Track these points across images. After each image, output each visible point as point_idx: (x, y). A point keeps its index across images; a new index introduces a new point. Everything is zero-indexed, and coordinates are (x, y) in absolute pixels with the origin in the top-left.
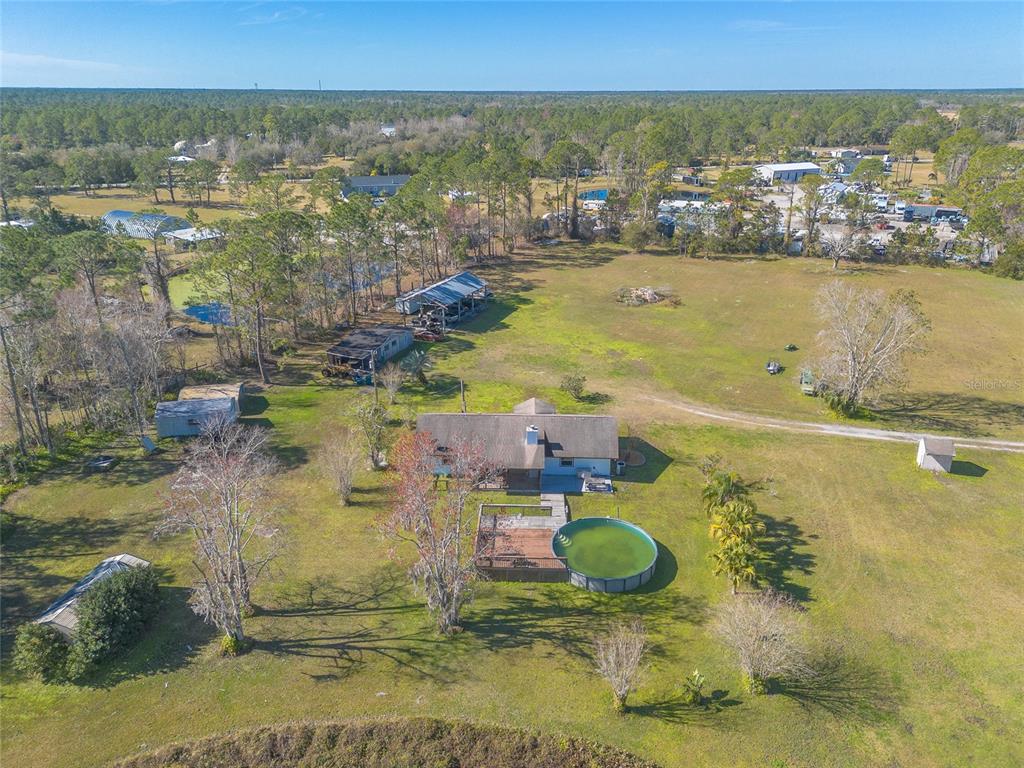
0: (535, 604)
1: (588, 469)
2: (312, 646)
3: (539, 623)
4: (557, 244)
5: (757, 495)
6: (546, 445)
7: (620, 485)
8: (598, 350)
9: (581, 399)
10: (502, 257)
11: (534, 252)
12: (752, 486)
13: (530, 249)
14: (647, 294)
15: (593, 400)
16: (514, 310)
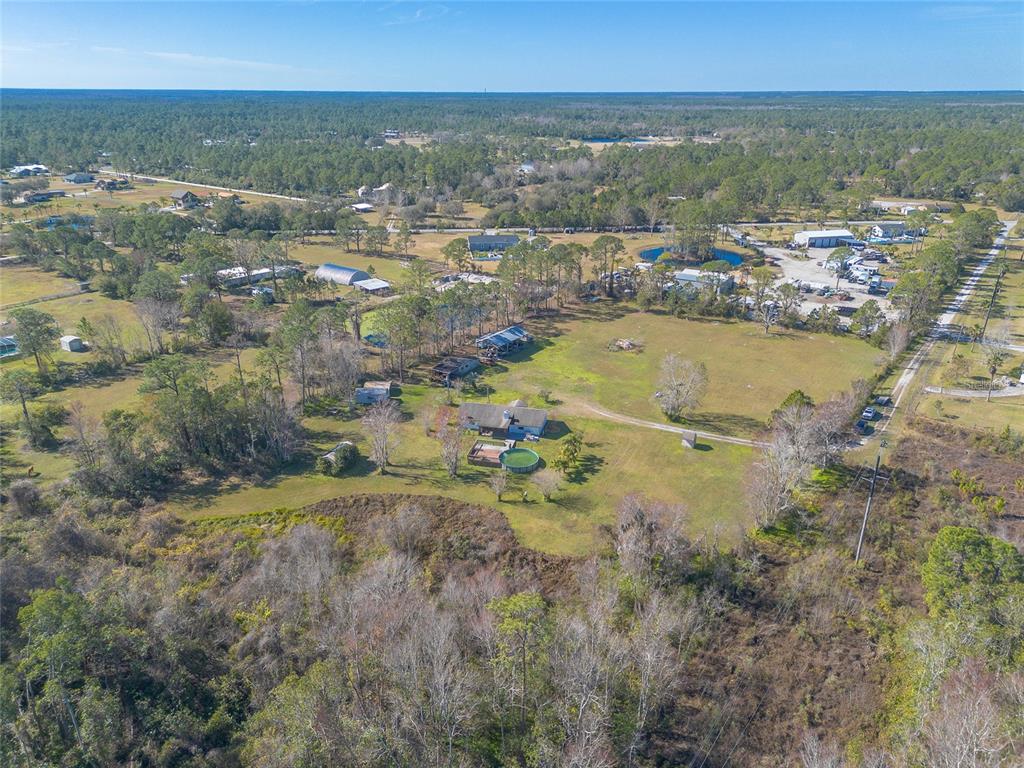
0: (485, 473)
1: (528, 431)
2: (406, 476)
3: (483, 478)
4: (596, 301)
5: (597, 448)
6: (513, 420)
7: (541, 439)
8: (574, 377)
9: (548, 402)
10: (554, 310)
11: (577, 307)
12: (599, 445)
13: (576, 304)
14: (625, 343)
15: (554, 403)
16: (542, 349)
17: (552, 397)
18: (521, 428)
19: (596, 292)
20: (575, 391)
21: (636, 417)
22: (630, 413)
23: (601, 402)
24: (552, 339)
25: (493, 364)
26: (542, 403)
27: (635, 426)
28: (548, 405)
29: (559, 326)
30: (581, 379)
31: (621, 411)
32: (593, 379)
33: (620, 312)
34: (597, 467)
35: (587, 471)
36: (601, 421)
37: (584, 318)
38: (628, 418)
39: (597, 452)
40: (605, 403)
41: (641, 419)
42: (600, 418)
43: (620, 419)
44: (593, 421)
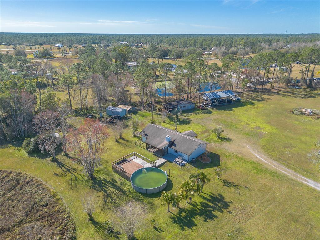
0: (116, 184)
1: (181, 156)
2: (65, 167)
3: (109, 188)
4: (299, 89)
5: (232, 189)
6: (172, 144)
7: (188, 165)
8: (253, 125)
9: (219, 137)
10: (267, 89)
11: (284, 90)
12: (236, 186)
13: (284, 88)
14: (307, 111)
15: (223, 139)
16: (244, 106)
17: (223, 135)
18: (176, 151)
19: (300, 84)
20: (248, 134)
21: (291, 168)
22: (287, 163)
23: (263, 147)
24: (255, 102)
25: (203, 109)
26: (214, 137)
27: (284, 176)
28: (218, 140)
29: (264, 96)
30: (258, 128)
31: (279, 159)
32: (268, 129)
33: (313, 95)
34: (216, 213)
35: (202, 213)
36: (254, 163)
37: (285, 95)
38: (283, 167)
39: (228, 194)
40: (267, 149)
41: (296, 171)
42: (254, 160)
43: (273, 165)
44: (245, 161)
